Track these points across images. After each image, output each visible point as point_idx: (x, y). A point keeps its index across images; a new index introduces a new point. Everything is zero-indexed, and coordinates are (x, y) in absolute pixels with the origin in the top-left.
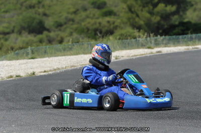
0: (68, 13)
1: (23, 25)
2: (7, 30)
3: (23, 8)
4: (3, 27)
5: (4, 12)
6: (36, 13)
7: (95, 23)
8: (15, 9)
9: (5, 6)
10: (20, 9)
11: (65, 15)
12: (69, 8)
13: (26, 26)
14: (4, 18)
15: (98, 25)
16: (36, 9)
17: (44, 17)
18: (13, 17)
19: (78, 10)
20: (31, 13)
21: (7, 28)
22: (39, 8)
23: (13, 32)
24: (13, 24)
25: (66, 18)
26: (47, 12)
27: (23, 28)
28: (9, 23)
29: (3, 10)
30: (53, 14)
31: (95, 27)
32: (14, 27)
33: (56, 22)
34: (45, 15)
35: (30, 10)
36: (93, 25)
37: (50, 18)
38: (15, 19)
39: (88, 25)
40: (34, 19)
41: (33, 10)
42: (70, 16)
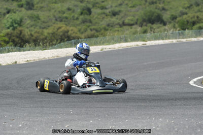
0: (184, 8)
1: (145, 17)
2: (132, 22)
3: (147, 4)
4: (128, 20)
5: (131, 7)
6: (156, 8)
7: (194, 17)
8: (140, 5)
9: (132, 2)
10: (145, 4)
11: (181, 9)
12: (185, 4)
13: (147, 19)
14: (131, 12)
15: (196, 18)
16: (158, 4)
17: (163, 11)
18: (138, 11)
19: (191, 5)
20: (152, 8)
21: (132, 20)
22: (160, 3)
23: (136, 23)
24: (137, 17)
25: (181, 12)
26: (166, 7)
27: (144, 20)
28: (134, 16)
29: (130, 5)
30: (171, 8)
31: (193, 20)
32: (137, 20)
33: (172, 15)
34: (164, 9)
35: (152, 5)
36: (192, 18)
37: (168, 12)
38: (139, 13)
39: (188, 19)
40: (153, 13)
41: (154, 6)
42: (185, 11)
